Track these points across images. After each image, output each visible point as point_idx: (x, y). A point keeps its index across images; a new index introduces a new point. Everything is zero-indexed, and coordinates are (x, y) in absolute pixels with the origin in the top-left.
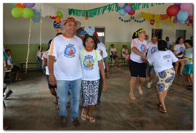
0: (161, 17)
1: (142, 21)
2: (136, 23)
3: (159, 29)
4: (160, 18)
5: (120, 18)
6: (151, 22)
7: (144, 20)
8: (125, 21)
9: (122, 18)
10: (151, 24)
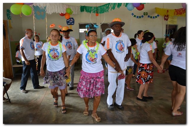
0: (177, 12)
1: (156, 17)
2: (149, 19)
3: (174, 25)
4: (175, 13)
5: (133, 14)
6: (165, 17)
7: (158, 16)
8: (137, 17)
9: (134, 14)
10: (165, 19)
